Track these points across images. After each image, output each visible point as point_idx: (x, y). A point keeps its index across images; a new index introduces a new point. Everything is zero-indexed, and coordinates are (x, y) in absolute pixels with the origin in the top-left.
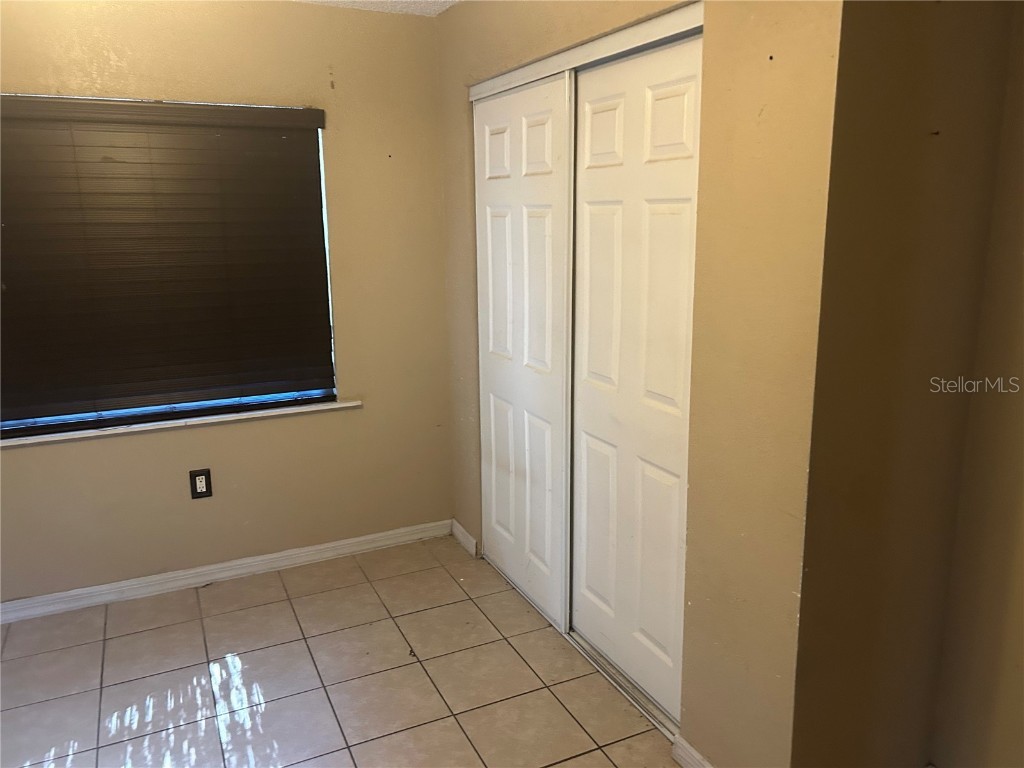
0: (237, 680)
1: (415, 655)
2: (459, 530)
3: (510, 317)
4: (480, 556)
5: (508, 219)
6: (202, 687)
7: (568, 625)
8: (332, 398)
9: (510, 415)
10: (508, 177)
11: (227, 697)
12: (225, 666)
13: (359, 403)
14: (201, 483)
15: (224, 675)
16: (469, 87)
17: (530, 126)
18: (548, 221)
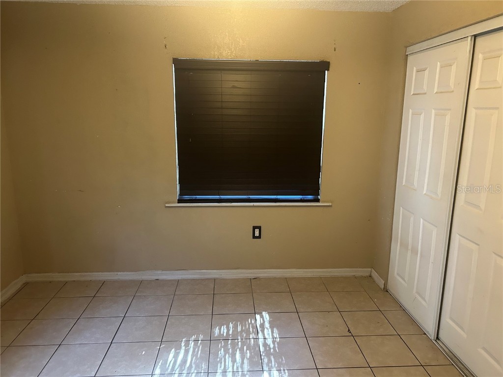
0: (267, 325)
1: (350, 332)
2: (375, 275)
3: (417, 167)
4: (386, 290)
5: (422, 116)
6: (252, 324)
7: (436, 336)
8: (318, 200)
9: (412, 219)
10: (426, 94)
11: (263, 331)
12: (262, 317)
13: (330, 204)
14: (257, 232)
15: (262, 322)
16: (406, 47)
17: (441, 67)
18: (448, 118)
